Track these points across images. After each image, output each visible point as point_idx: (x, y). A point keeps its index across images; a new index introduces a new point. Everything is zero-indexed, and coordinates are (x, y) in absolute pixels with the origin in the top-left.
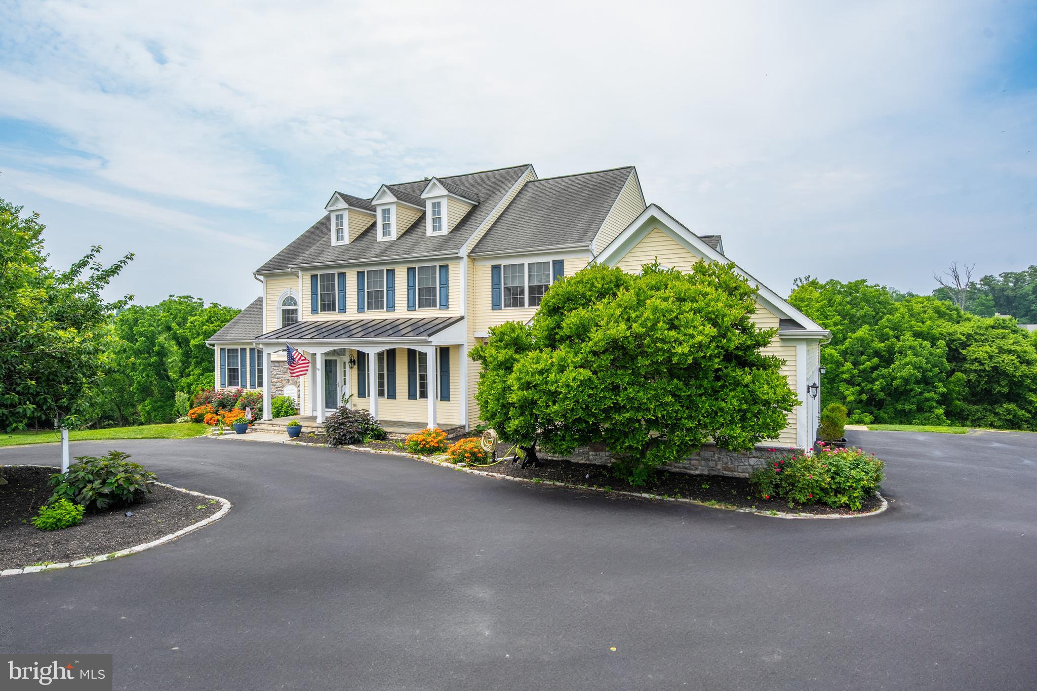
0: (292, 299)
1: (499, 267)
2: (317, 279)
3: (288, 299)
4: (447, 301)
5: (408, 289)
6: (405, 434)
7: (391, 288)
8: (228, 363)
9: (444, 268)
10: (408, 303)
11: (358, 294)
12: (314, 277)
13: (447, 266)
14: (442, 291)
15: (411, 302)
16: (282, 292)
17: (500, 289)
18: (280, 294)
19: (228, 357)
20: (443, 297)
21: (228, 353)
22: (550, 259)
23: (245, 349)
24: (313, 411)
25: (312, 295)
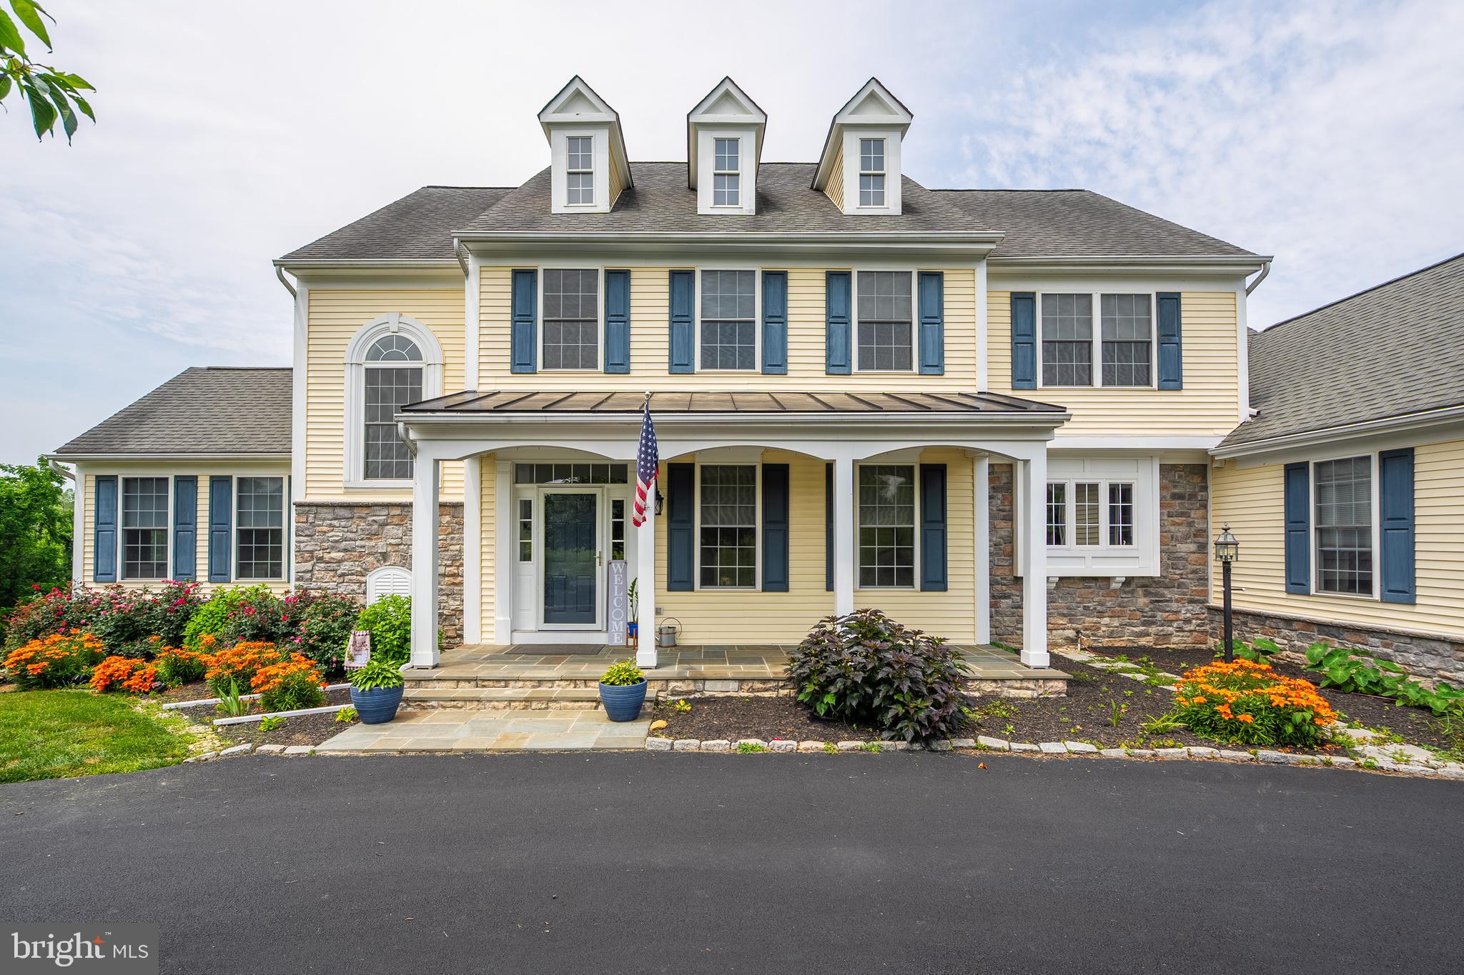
0: (404, 342)
1: (1030, 297)
2: (535, 282)
3: (386, 343)
4: (941, 356)
5: (828, 323)
6: (995, 680)
7: (777, 317)
8: (126, 515)
9: (932, 280)
10: (828, 357)
11: (671, 328)
12: (523, 279)
13: (939, 276)
14: (929, 333)
15: (839, 352)
16: (368, 324)
17: (1033, 344)
18: (360, 330)
19: (126, 499)
20: (930, 347)
21: (126, 489)
22: (1152, 289)
23: (194, 479)
24: (512, 632)
25: (514, 322)
